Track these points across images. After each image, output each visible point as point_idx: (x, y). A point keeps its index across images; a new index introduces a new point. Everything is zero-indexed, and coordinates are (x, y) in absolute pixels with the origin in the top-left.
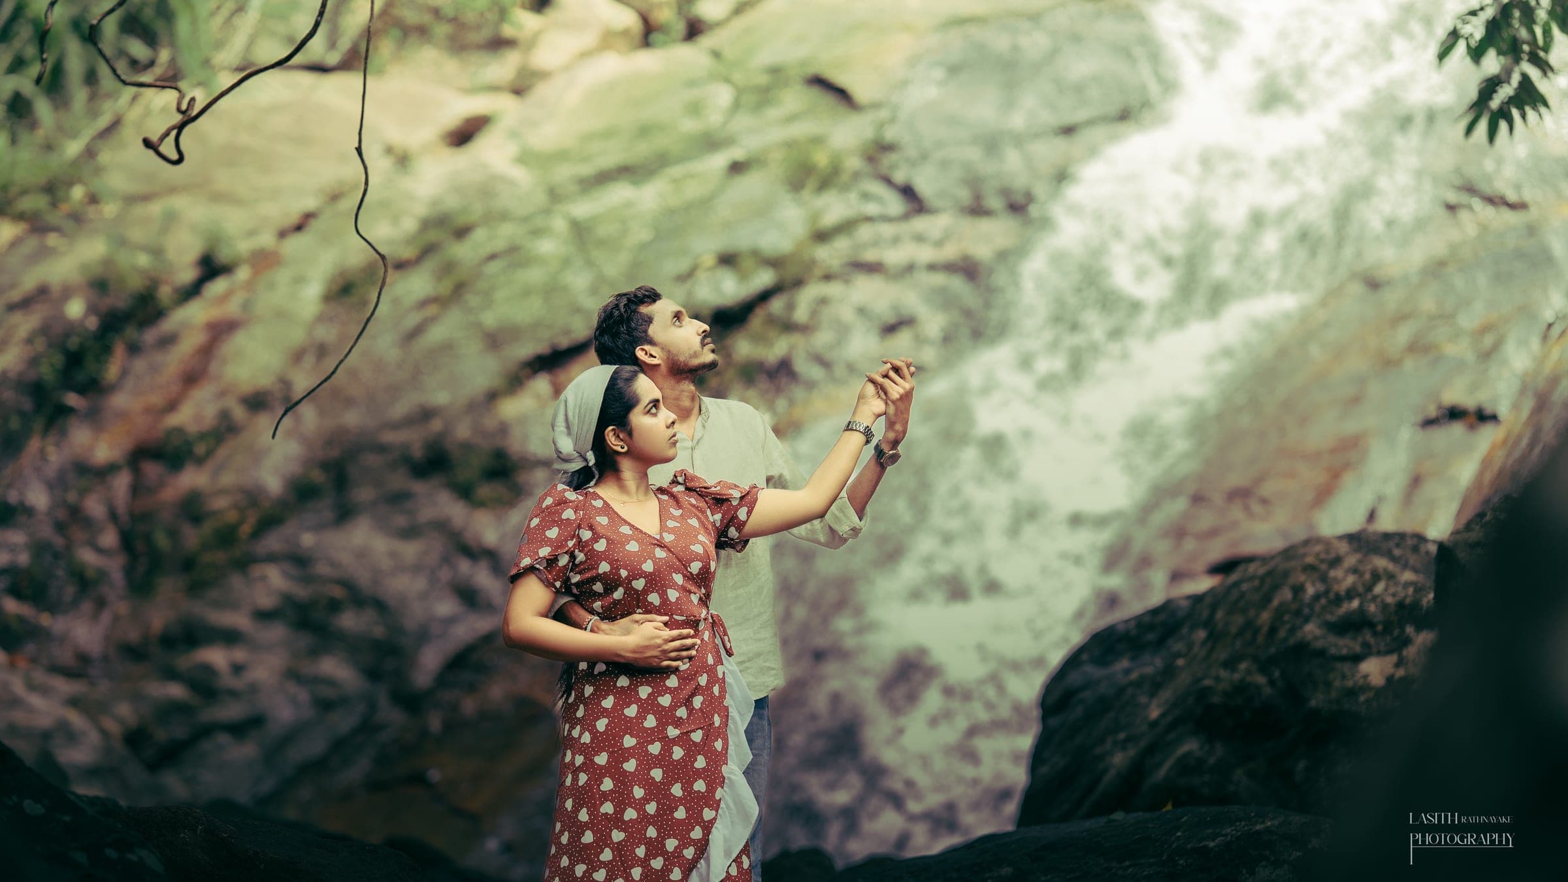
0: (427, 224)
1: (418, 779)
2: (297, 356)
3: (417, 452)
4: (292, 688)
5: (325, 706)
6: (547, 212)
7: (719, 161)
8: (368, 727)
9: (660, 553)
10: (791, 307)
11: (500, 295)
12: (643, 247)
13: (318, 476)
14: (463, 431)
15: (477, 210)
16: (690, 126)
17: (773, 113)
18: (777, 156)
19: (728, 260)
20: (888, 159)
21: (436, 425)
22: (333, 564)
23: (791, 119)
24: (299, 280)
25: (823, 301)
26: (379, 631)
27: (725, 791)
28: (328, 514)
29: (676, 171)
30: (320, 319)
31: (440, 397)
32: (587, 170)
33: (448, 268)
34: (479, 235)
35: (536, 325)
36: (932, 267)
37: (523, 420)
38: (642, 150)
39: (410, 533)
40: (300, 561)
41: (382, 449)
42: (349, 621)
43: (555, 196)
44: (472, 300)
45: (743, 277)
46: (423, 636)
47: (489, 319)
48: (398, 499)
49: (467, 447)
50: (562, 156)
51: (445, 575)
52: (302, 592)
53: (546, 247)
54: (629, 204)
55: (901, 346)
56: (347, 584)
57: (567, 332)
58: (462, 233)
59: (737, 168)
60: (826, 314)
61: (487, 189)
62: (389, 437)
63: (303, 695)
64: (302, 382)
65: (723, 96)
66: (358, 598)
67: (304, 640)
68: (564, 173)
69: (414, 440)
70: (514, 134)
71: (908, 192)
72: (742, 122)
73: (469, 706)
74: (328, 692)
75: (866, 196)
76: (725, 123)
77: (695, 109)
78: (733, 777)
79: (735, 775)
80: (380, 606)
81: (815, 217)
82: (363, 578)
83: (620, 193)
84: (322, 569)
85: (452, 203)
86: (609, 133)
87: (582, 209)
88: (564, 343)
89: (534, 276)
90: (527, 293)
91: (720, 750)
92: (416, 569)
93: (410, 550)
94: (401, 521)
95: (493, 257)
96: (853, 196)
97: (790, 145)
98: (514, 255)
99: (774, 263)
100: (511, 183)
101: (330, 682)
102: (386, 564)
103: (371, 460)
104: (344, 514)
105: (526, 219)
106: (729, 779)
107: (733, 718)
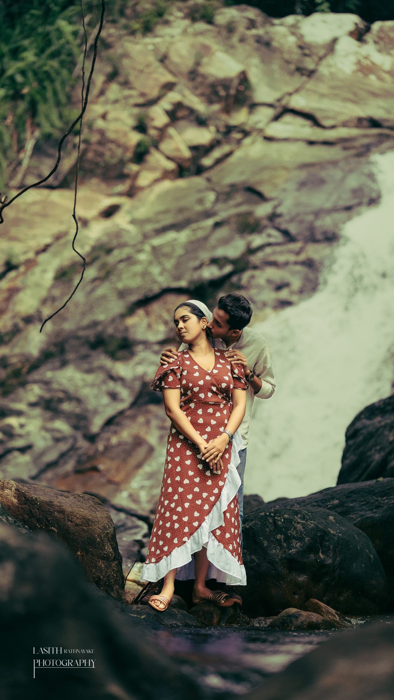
0: (94, 249)
1: (95, 469)
2: (44, 302)
3: (92, 339)
4: (44, 434)
5: (57, 440)
6: (142, 243)
7: (210, 222)
8: (73, 448)
9: (208, 378)
10: (240, 280)
11: (124, 276)
12: (181, 256)
13: (52, 349)
14: (110, 330)
15: (114, 243)
16: (198, 208)
17: (232, 202)
18: (234, 220)
19: (214, 261)
20: (278, 220)
21: (100, 328)
22: (59, 384)
23: (238, 205)
24: (44, 271)
25: (253, 277)
26: (78, 410)
27: (228, 475)
28: (57, 364)
29: (194, 226)
30: (53, 287)
31: (101, 317)
32: (158, 226)
33: (104, 266)
34: (116, 253)
35: (139, 288)
36: (296, 263)
37: (135, 326)
38: (180, 218)
39: (89, 371)
40: (46, 383)
41: (78, 338)
42: (66, 406)
43: (146, 237)
44: (113, 278)
45: (221, 267)
46: (96, 412)
47: (120, 285)
48: (85, 357)
49: (112, 337)
50: (148, 221)
51: (104, 388)
52: (47, 395)
53: (143, 257)
54: (175, 240)
55: (284, 294)
56: (65, 392)
57: (151, 290)
58: (109, 251)
59: (217, 225)
60: (254, 282)
61: (118, 234)
62: (81, 333)
63: (48, 436)
64: (47, 312)
65: (211, 196)
66: (69, 397)
67: (48, 414)
68: (149, 227)
69: (91, 334)
70: (129, 212)
71: (285, 233)
72: (219, 206)
73: (114, 440)
74: (58, 435)
75: (269, 236)
76: (213, 207)
77: (201, 201)
78: (232, 469)
79: (233, 469)
80: (78, 400)
81: (249, 244)
82: (71, 389)
83: (171, 235)
84: (55, 386)
85: (105, 239)
86: (166, 212)
87: (157, 241)
88: (151, 294)
89: (138, 268)
90: (135, 275)
91: (227, 458)
92: (92, 385)
93: (90, 378)
94: (86, 366)
95: (121, 261)
96: (264, 235)
97: (239, 215)
98: (129, 260)
99: (233, 262)
100: (128, 232)
101: (58, 431)
102: (80, 383)
103: (73, 342)
104: (64, 364)
105: (134, 246)
106: (230, 470)
107: (234, 445)
